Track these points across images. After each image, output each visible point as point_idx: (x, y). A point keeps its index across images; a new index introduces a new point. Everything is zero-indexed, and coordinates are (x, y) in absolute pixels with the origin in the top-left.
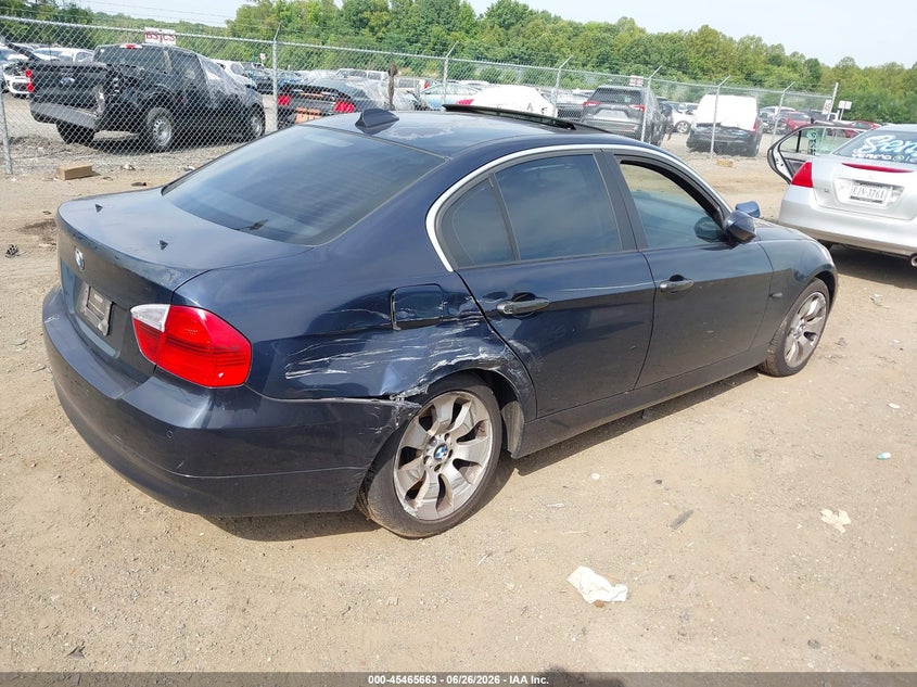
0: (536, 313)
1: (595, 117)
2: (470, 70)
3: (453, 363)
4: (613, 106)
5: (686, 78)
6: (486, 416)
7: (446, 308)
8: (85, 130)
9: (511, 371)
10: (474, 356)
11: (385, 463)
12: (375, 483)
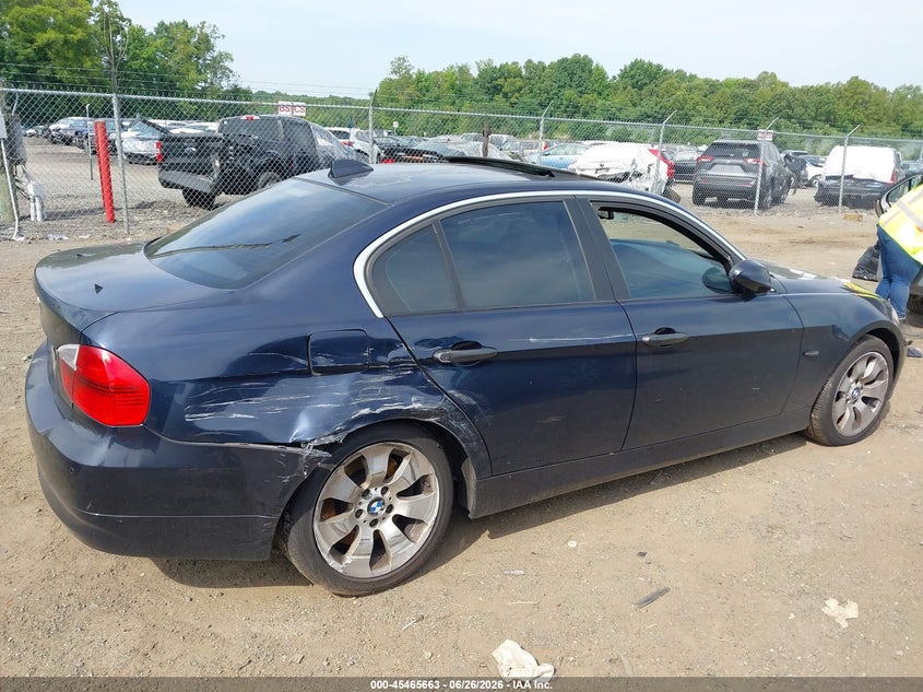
0: (484, 363)
1: (709, 172)
2: (601, 131)
3: (378, 411)
4: (729, 161)
5: (834, 131)
6: (430, 470)
7: (373, 354)
8: (200, 194)
9: (453, 423)
10: (405, 405)
11: (302, 514)
12: (294, 535)
